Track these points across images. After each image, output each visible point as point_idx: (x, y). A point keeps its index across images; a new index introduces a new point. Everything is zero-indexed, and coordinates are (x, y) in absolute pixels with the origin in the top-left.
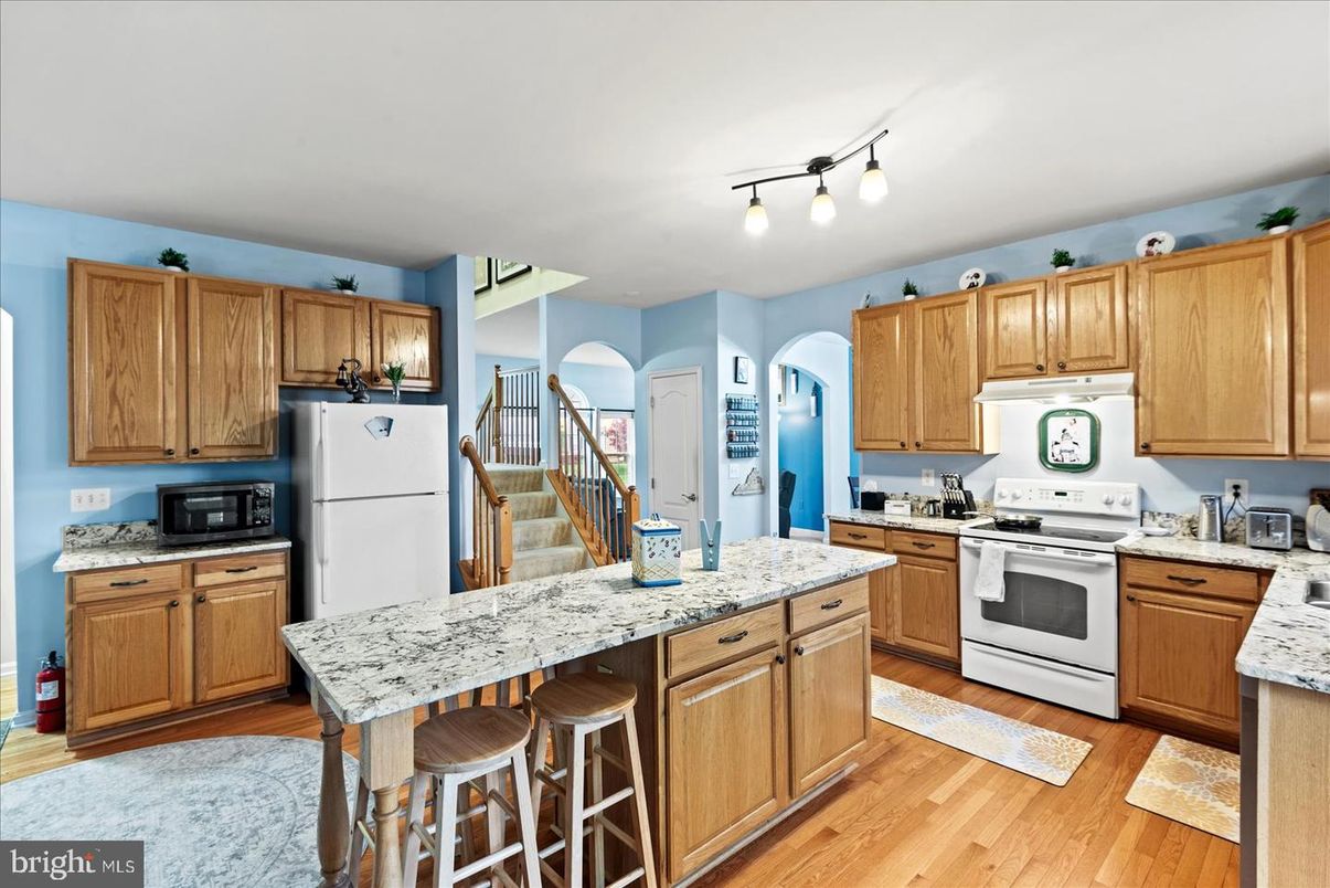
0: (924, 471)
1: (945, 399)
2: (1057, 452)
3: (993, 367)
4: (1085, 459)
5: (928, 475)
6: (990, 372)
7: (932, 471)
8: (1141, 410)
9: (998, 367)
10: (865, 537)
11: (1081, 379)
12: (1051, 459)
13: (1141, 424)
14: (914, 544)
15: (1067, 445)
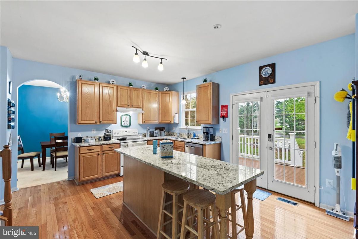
0: (93, 129)
1: (108, 110)
2: (124, 123)
3: (120, 104)
4: (129, 125)
5: (94, 131)
6: (119, 105)
7: (95, 130)
8: (143, 115)
9: (121, 104)
10: (93, 149)
11: (135, 109)
12: (123, 125)
13: (143, 118)
14: (109, 148)
15: (126, 122)
